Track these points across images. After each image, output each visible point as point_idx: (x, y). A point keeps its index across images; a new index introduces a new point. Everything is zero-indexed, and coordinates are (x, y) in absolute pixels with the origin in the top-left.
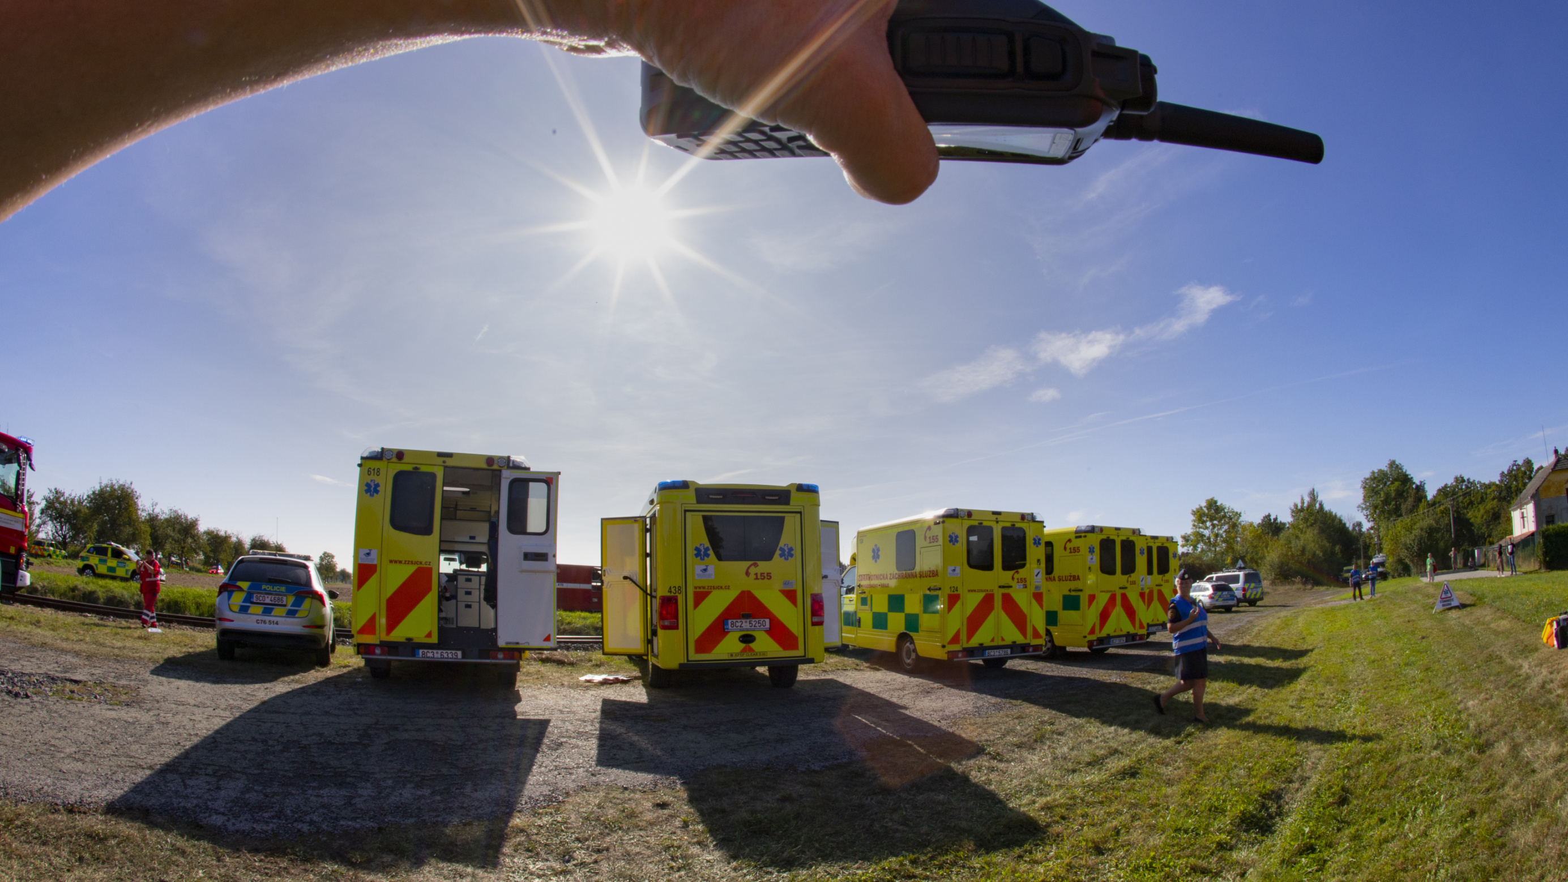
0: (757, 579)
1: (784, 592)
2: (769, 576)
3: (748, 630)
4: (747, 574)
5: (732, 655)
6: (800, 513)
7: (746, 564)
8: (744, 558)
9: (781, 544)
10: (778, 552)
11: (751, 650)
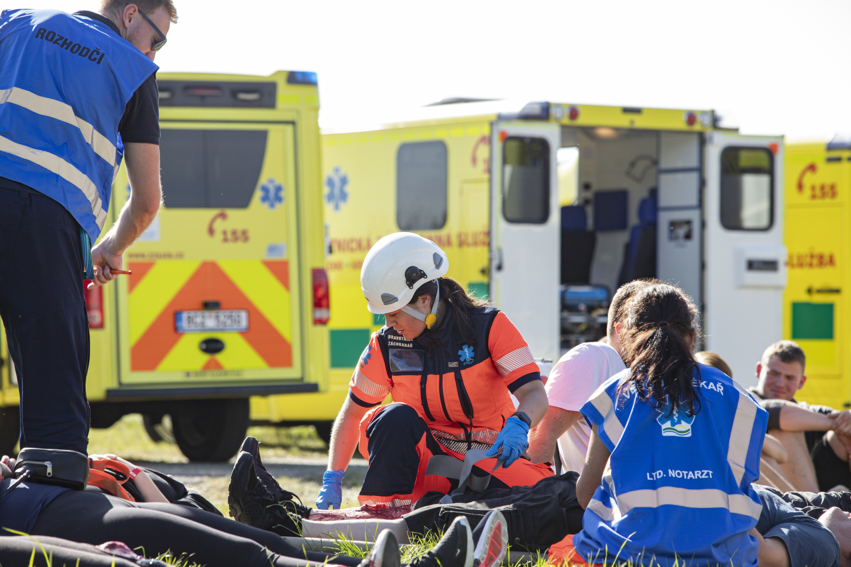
0: (226, 240)
1: (270, 265)
2: (244, 236)
3: (212, 330)
4: (211, 231)
5: (188, 374)
6: (293, 123)
7: (209, 214)
8: (206, 204)
9: (263, 180)
10: (258, 194)
11: (218, 366)
